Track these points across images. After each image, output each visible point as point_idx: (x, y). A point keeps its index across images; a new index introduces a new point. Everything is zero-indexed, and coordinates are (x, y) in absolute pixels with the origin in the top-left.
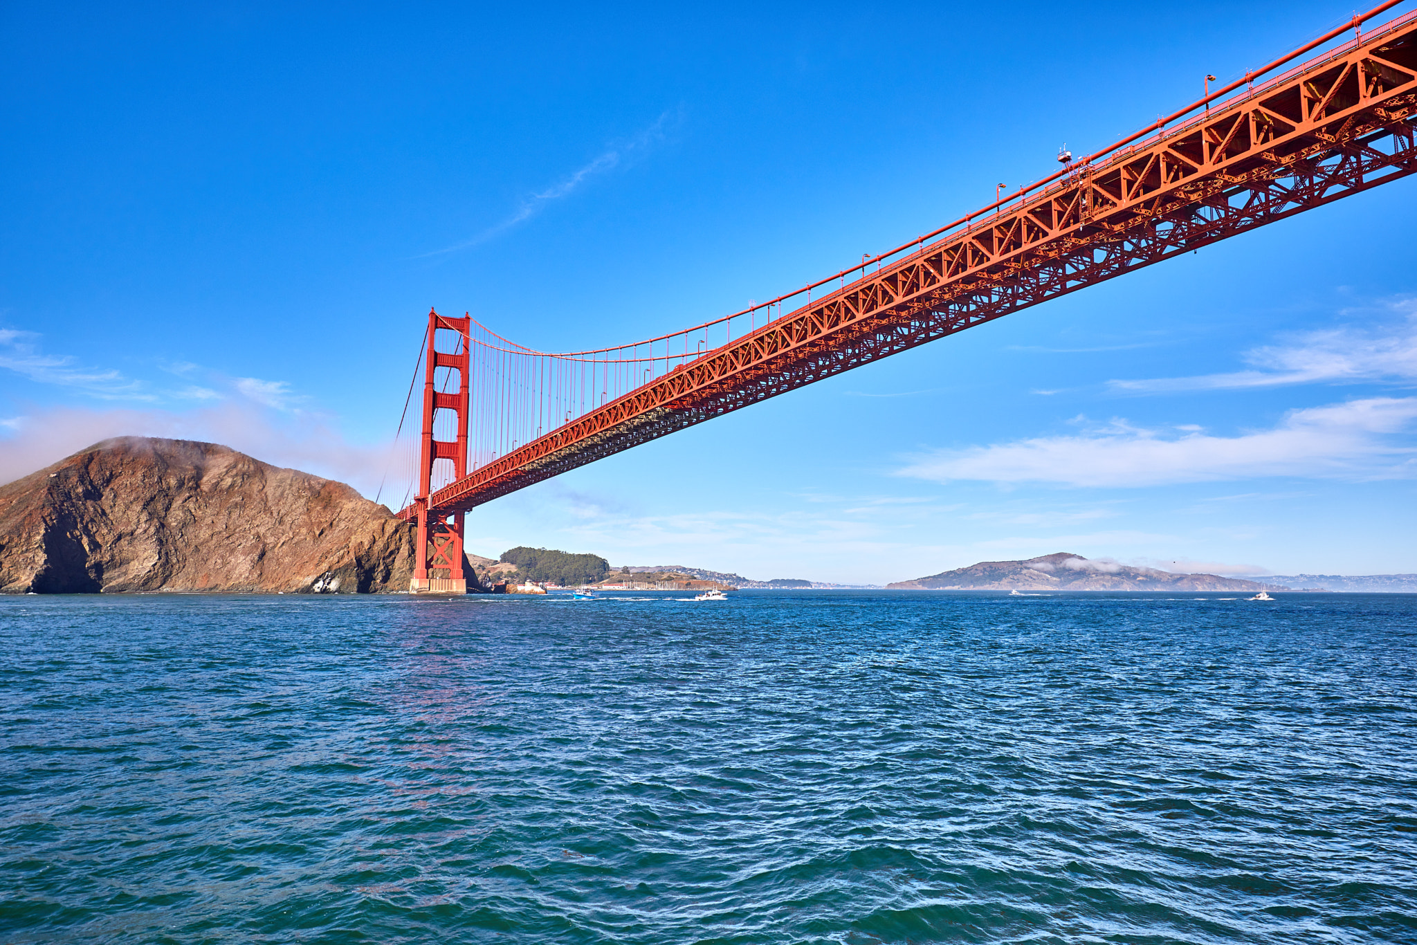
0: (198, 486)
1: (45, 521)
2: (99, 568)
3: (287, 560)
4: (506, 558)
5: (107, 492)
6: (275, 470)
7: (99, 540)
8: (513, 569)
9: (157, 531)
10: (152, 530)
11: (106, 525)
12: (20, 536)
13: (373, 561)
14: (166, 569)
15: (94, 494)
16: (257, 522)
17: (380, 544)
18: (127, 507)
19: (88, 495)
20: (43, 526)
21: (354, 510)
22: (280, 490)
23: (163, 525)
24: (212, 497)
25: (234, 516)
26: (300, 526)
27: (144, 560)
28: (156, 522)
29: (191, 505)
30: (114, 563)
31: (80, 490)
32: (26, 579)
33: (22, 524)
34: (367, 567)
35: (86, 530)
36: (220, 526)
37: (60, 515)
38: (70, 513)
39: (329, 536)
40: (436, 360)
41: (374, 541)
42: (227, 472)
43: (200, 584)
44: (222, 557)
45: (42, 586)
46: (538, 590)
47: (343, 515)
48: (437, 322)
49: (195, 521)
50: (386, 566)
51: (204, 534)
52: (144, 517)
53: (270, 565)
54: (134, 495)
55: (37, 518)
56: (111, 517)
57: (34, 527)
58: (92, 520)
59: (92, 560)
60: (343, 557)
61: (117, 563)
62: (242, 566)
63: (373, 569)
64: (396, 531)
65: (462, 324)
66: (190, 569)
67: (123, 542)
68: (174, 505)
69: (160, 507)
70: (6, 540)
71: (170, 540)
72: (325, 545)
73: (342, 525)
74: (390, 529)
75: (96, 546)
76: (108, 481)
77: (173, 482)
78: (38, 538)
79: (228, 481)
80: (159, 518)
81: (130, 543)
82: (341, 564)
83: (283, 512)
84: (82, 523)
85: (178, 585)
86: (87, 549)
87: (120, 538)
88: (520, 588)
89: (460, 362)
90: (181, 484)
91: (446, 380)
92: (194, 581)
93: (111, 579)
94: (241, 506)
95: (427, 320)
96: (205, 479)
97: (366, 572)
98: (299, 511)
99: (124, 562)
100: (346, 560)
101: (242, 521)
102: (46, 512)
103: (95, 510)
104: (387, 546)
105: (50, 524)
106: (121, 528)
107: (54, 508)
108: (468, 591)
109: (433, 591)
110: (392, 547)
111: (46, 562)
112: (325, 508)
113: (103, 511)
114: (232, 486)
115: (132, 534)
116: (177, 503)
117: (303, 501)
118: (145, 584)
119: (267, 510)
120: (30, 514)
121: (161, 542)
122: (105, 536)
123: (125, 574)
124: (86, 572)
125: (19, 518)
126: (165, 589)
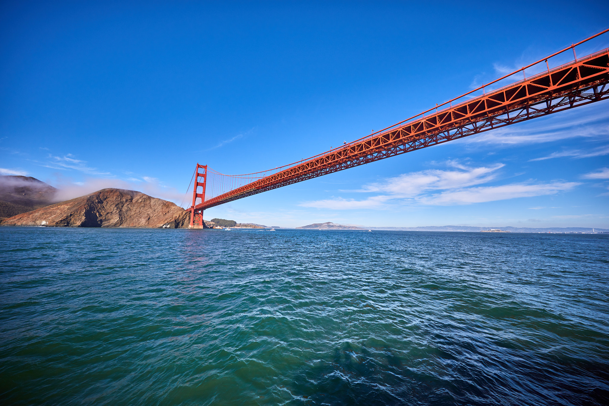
0: (132, 201)
1: (85, 209)
2: (101, 221)
3: (156, 220)
4: (212, 221)
5: (105, 202)
6: (154, 198)
7: (102, 214)
8: (214, 223)
10: (118, 212)
11: (104, 210)
12: (77, 212)
13: (179, 221)
14: (121, 222)
15: (101, 202)
16: (148, 211)
17: (181, 217)
18: (111, 206)
19: (99, 202)
20: (85, 210)
21: (174, 209)
22: (155, 203)
23: (121, 211)
24: (136, 204)
25: (141, 209)
26: (160, 212)
27: (115, 219)
29: (129, 206)
30: (105, 220)
31: (97, 201)
32: (79, 223)
33: (78, 209)
34: (177, 222)
35: (98, 211)
36: (137, 211)
37: (90, 207)
38: (93, 207)
39: (168, 214)
40: (198, 175)
41: (180, 216)
42: (140, 198)
43: (131, 225)
44: (138, 219)
45: (83, 225)
46: (221, 228)
47: (171, 210)
48: (199, 166)
49: (130, 210)
50: (183, 222)
51: (133, 213)
52: (115, 208)
53: (151, 221)
54: (113, 203)
55: (83, 207)
56: (105, 208)
57: (82, 210)
59: (99, 219)
60: (171, 220)
61: (107, 220)
62: (143, 221)
63: (179, 223)
64: (186, 214)
65: (205, 167)
66: (128, 222)
68: (124, 206)
69: (120, 206)
70: (73, 213)
71: (123, 214)
72: (166, 216)
73: (171, 212)
74: (184, 213)
75: (100, 215)
76: (105, 199)
77: (124, 200)
78: (83, 213)
79: (140, 200)
80: (120, 209)
81: (111, 215)
82: (171, 221)
83: (155, 208)
84: (97, 209)
85: (124, 226)
86: (98, 216)
87: (108, 213)
88: (216, 228)
89: (204, 176)
90: (127, 201)
91: (201, 180)
92: (129, 225)
93: (105, 224)
94: (144, 207)
95: (196, 165)
96: (133, 200)
97: (177, 223)
98: (159, 208)
99: (109, 219)
100: (172, 220)
101: (144, 210)
102: (86, 206)
103: (101, 206)
104: (183, 217)
105: (87, 209)
106: (109, 211)
107: (88, 205)
108: (203, 228)
109: (194, 228)
110: (184, 218)
111: (85, 219)
112: (167, 208)
113: (103, 206)
114: (141, 202)
115: (112, 212)
116: (126, 205)
117: (161, 206)
118: (115, 225)
119: (151, 207)
120: (81, 207)
121: (120, 215)
123: (109, 222)
124: (97, 222)
125: (77, 208)
126: (121, 227)
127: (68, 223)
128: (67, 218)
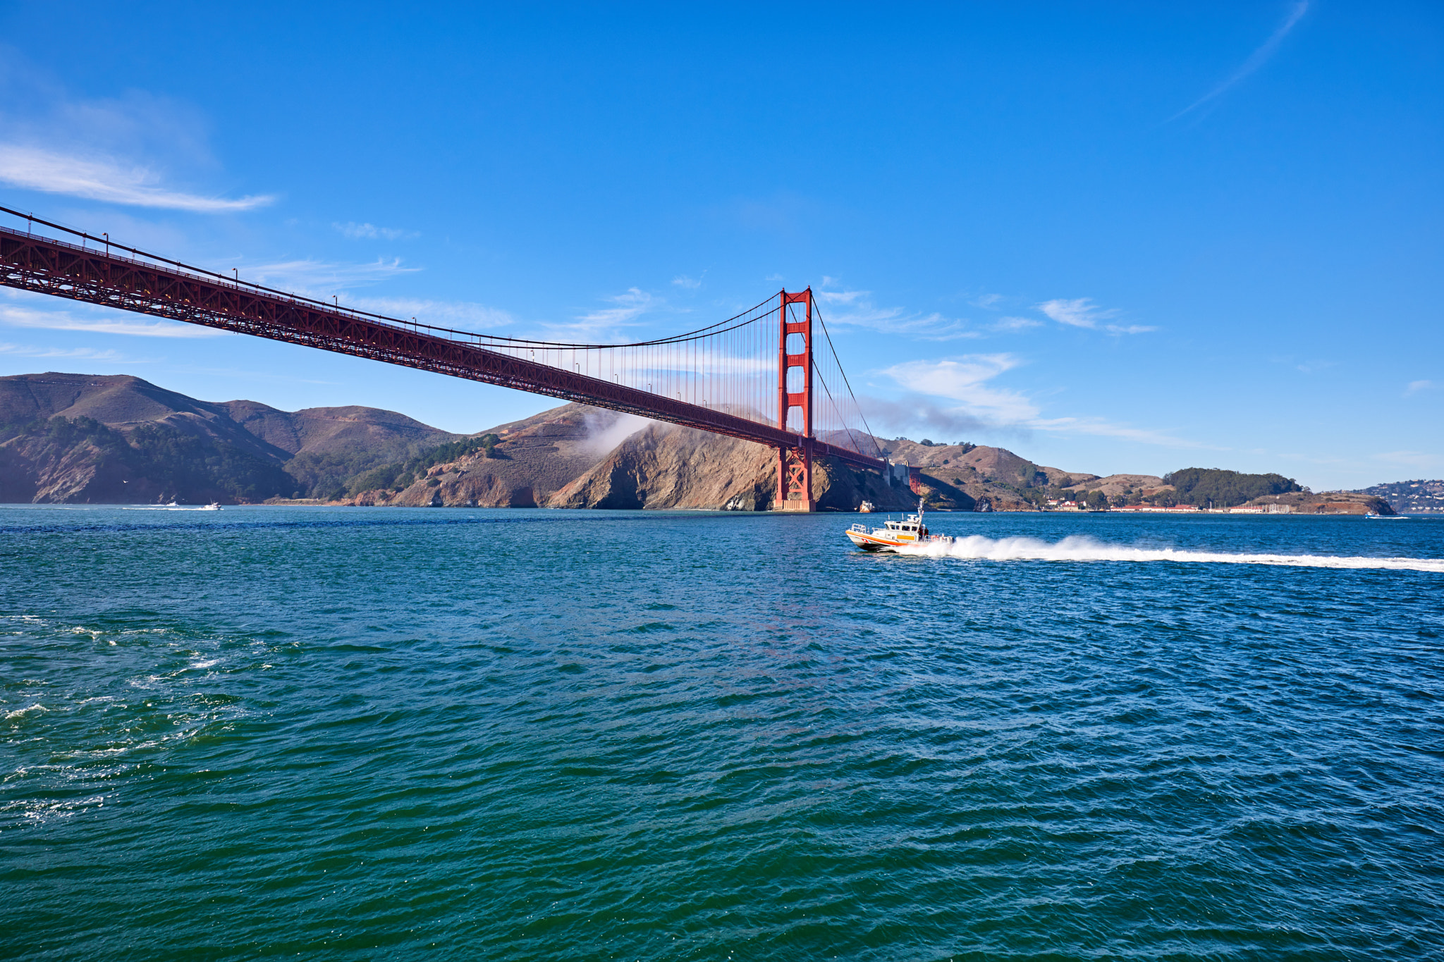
1: (615, 465)
2: (644, 494)
7: (648, 475)
9: (680, 468)
10: (676, 468)
14: (678, 494)
20: (613, 468)
23: (683, 465)
25: (725, 456)
27: (667, 486)
28: (681, 463)
30: (652, 490)
31: (644, 444)
33: (602, 467)
34: (765, 491)
36: (716, 464)
38: (632, 459)
40: (786, 329)
43: (693, 504)
44: (709, 485)
51: (705, 469)
52: (674, 460)
54: (673, 445)
55: (610, 467)
56: (658, 460)
58: (646, 463)
59: (640, 488)
60: (748, 484)
61: (654, 490)
62: (715, 492)
63: (769, 493)
67: (661, 477)
68: (697, 450)
69: (687, 452)
70: (594, 477)
71: (686, 474)
75: (644, 479)
80: (683, 460)
81: (664, 477)
82: (746, 489)
85: (681, 506)
87: (659, 474)
89: (806, 329)
91: (796, 345)
92: (689, 504)
93: (650, 501)
95: (779, 298)
97: (763, 495)
99: (658, 490)
100: (749, 486)
102: (618, 459)
103: (649, 456)
105: (617, 466)
106: (662, 468)
107: (622, 456)
111: (609, 489)
115: (666, 471)
118: (665, 503)
120: (609, 461)
121: (680, 476)
122: (651, 473)
125: (603, 464)
126: (676, 507)
127: (586, 500)
128: (584, 489)
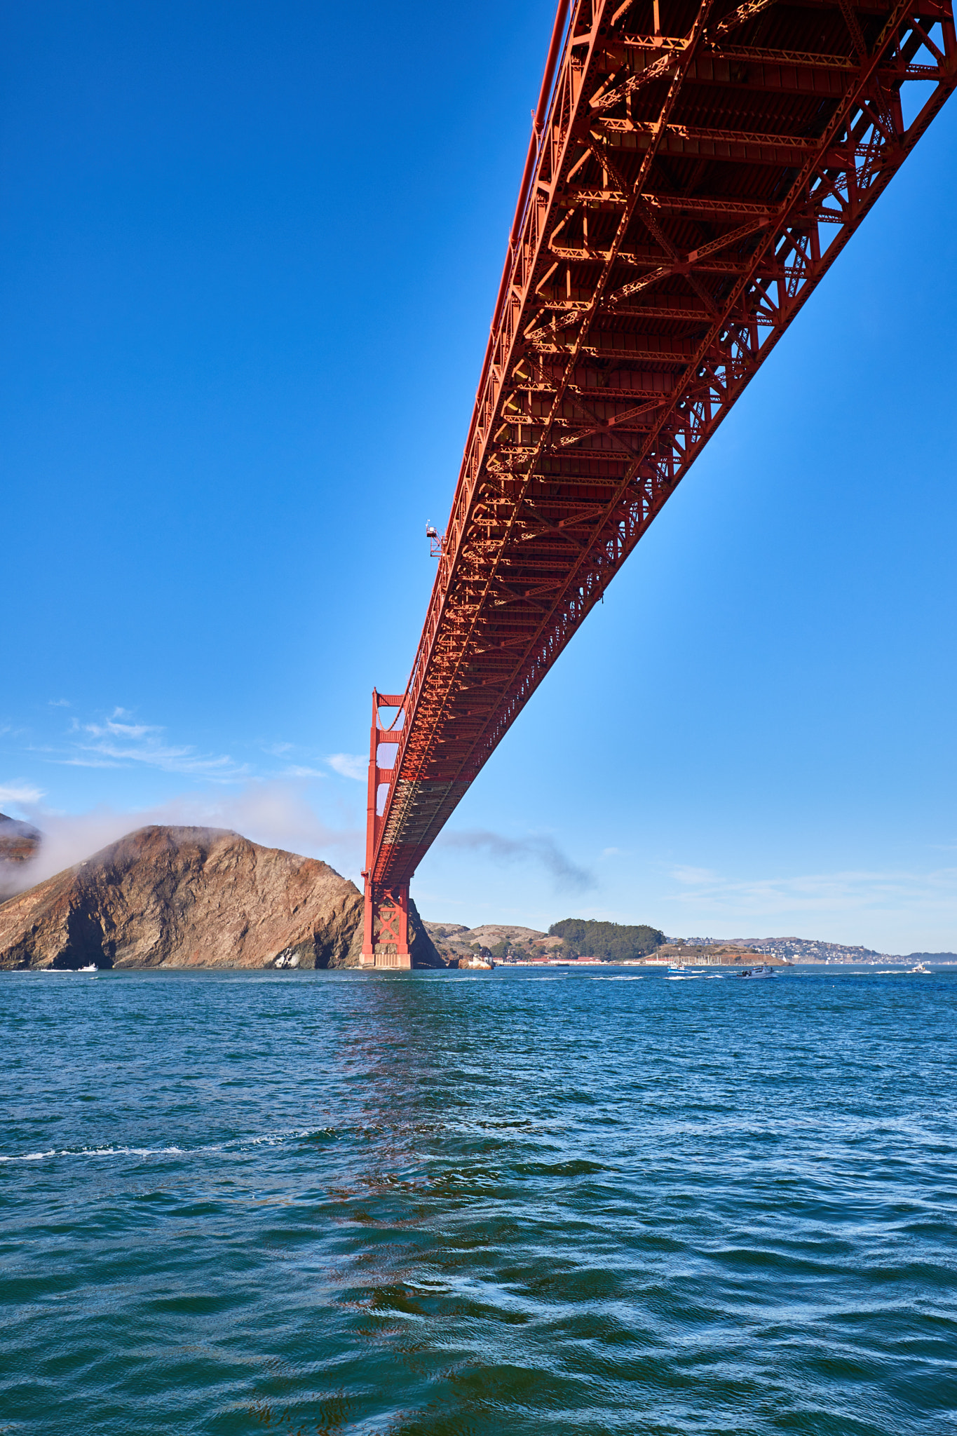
0: (201, 868)
1: (71, 905)
2: (113, 946)
4: (557, 930)
5: (127, 879)
7: (116, 921)
8: (560, 941)
9: (162, 911)
10: (158, 910)
11: (122, 906)
12: (50, 918)
13: (332, 936)
14: (165, 947)
15: (115, 880)
17: (339, 920)
18: (141, 890)
19: (110, 880)
20: (69, 909)
21: (325, 887)
22: (267, 869)
24: (212, 878)
25: (227, 895)
26: (279, 904)
27: (148, 938)
28: (162, 903)
29: (193, 887)
32: (51, 956)
33: (53, 908)
34: (325, 942)
36: (214, 906)
37: (84, 899)
38: (93, 897)
39: (301, 912)
40: (378, 737)
41: (334, 917)
42: (225, 855)
43: (191, 961)
44: (213, 934)
47: (314, 892)
48: (379, 701)
49: (195, 901)
50: (345, 942)
51: (200, 912)
52: (152, 899)
53: (250, 941)
54: (147, 879)
55: (65, 902)
56: (127, 900)
57: (62, 909)
58: (111, 903)
59: (107, 938)
60: (303, 933)
61: (128, 941)
62: (227, 941)
63: (331, 944)
64: (356, 906)
66: (186, 946)
67: (135, 922)
68: (180, 887)
70: (40, 922)
71: (173, 919)
72: (297, 922)
73: (313, 902)
74: (350, 904)
75: (111, 926)
76: (128, 868)
77: (180, 865)
78: (64, 919)
79: (226, 863)
81: (140, 923)
82: (302, 940)
84: (102, 905)
86: (104, 929)
87: (132, 918)
88: (470, 963)
92: (187, 957)
93: (121, 956)
94: (234, 886)
96: (208, 861)
99: (134, 940)
100: (306, 936)
102: (74, 896)
103: (114, 893)
104: (346, 921)
105: (75, 907)
106: (134, 910)
107: (80, 893)
110: (351, 922)
112: (301, 885)
113: (121, 894)
114: (228, 867)
116: (182, 885)
117: (283, 879)
118: (148, 960)
119: (253, 888)
121: (164, 922)
122: (119, 917)
123: (133, 951)
124: (101, 949)
126: (164, 965)
127: (28, 957)
128: (25, 941)
